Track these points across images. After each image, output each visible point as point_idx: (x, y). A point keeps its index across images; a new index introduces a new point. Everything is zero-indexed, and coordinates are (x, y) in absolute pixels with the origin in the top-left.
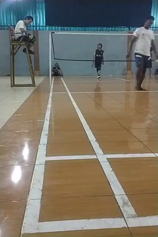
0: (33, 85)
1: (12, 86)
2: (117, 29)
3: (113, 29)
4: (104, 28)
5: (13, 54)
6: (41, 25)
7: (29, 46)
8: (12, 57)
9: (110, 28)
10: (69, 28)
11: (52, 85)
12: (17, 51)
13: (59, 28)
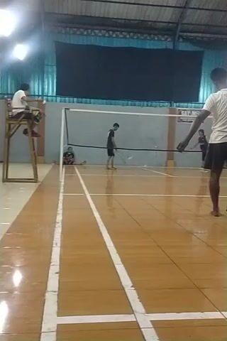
0: (35, 180)
1: (4, 181)
2: (154, 103)
3: (150, 103)
4: (137, 103)
5: (9, 136)
6: (50, 94)
7: (32, 126)
8: (7, 140)
9: (145, 103)
10: (88, 100)
11: (63, 181)
12: (15, 131)
13: (75, 99)
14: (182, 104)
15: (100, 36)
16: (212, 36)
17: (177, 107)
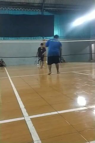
2: (36, 38)
3: (34, 38)
4: (29, 38)
10: (8, 38)
13: (2, 38)
14: (48, 38)
15: (10, 10)
16: (57, 9)
17: (46, 39)
